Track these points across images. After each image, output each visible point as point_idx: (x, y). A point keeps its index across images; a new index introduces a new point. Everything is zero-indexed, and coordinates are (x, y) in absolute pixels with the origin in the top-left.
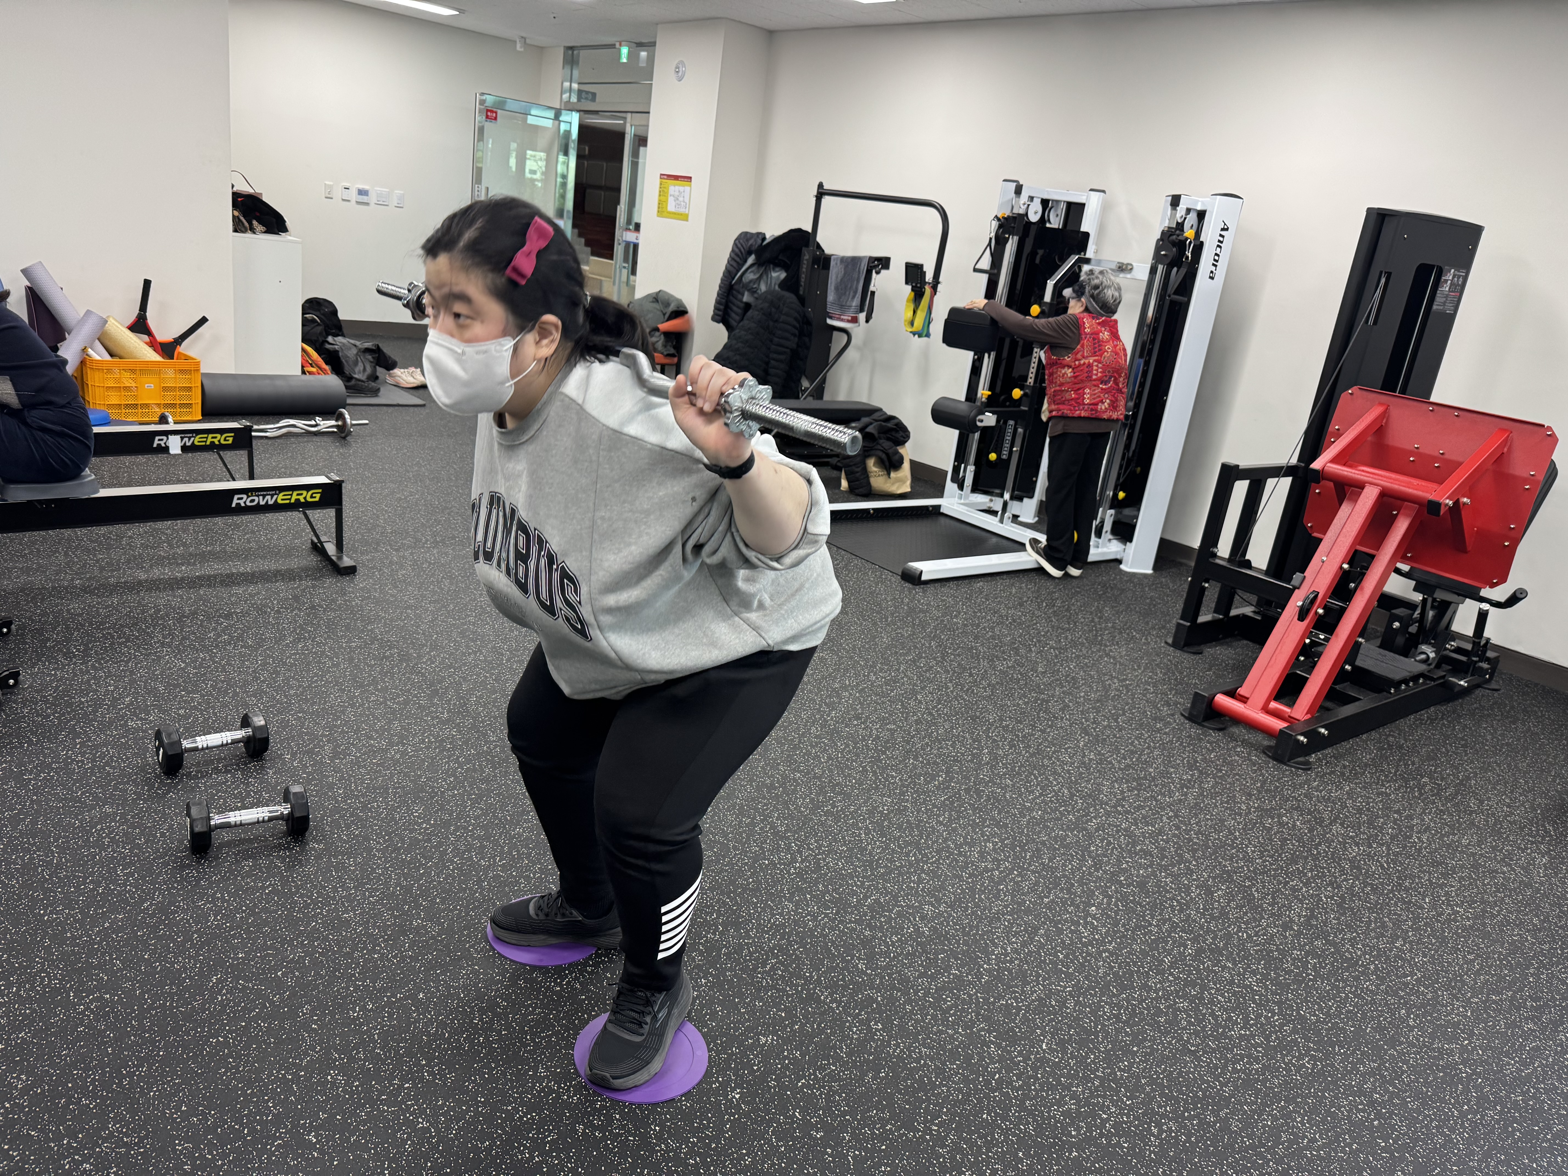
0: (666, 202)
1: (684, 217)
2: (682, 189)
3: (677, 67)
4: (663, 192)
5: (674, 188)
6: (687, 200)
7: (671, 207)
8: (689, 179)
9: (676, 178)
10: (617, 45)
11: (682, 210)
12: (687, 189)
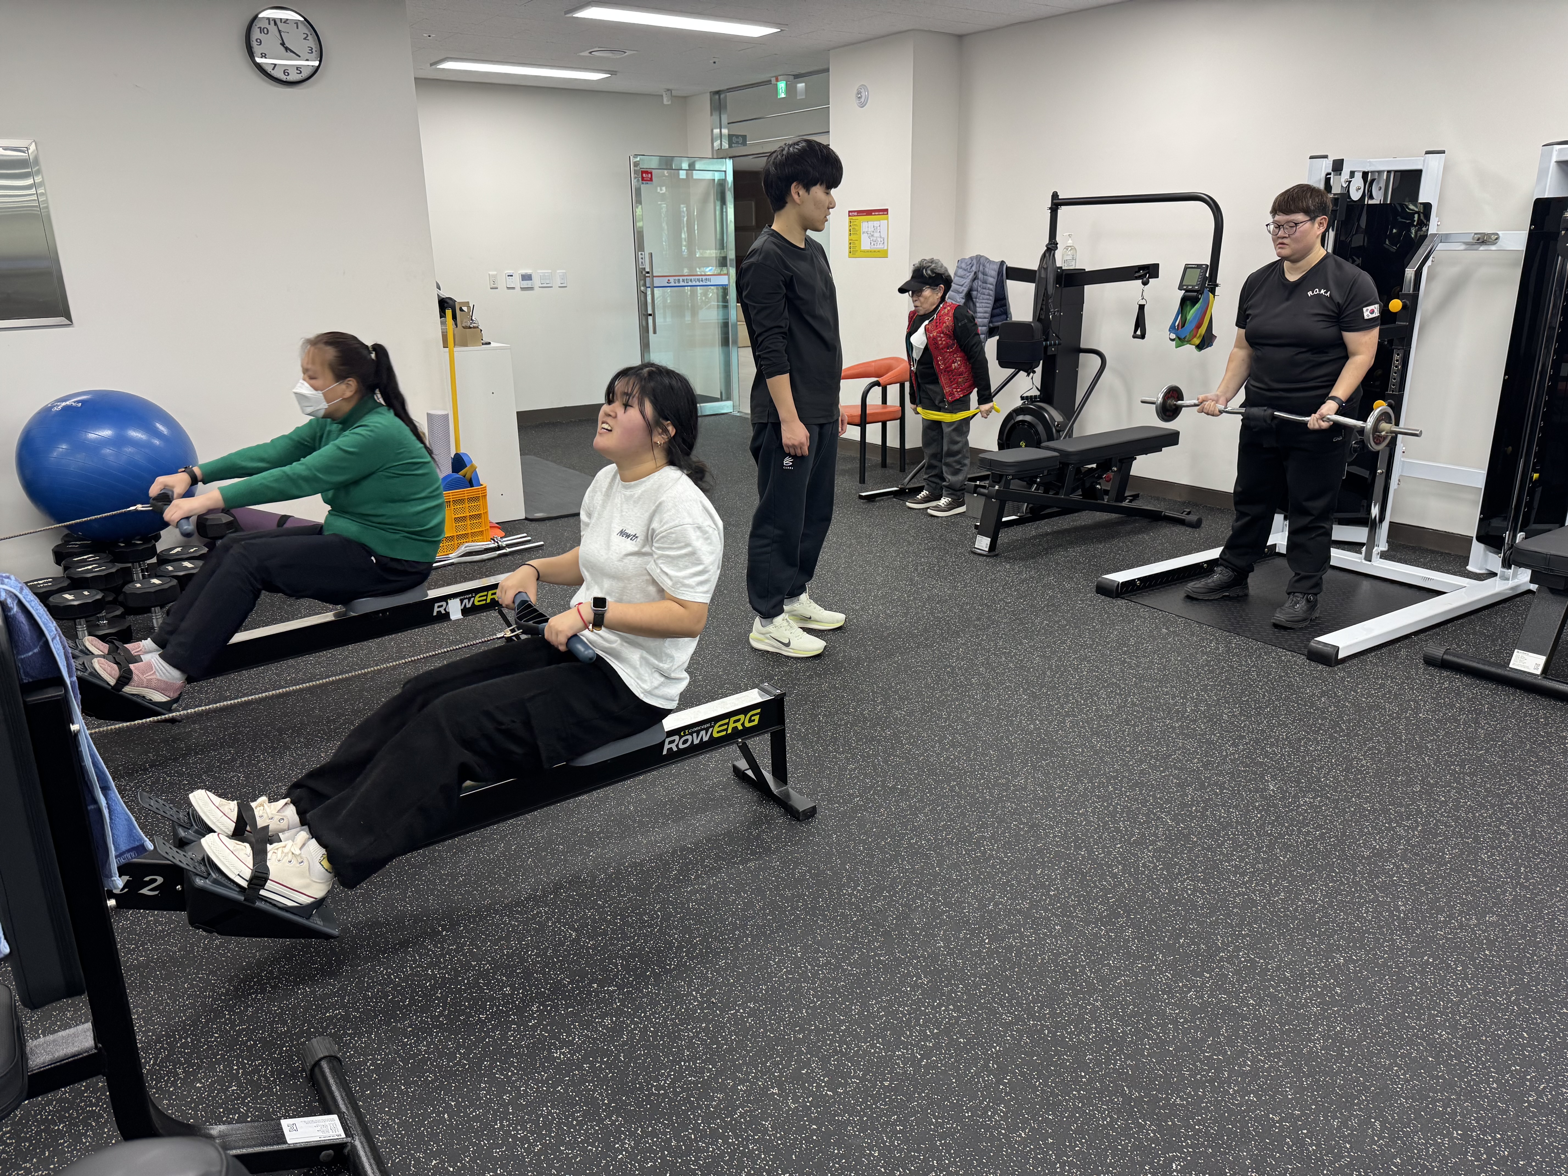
0: (859, 240)
1: (883, 254)
2: (876, 224)
3: (859, 93)
4: (853, 231)
5: (867, 225)
6: (884, 235)
7: (865, 244)
8: (886, 211)
9: (869, 213)
10: (773, 80)
11: (880, 246)
12: (884, 223)
